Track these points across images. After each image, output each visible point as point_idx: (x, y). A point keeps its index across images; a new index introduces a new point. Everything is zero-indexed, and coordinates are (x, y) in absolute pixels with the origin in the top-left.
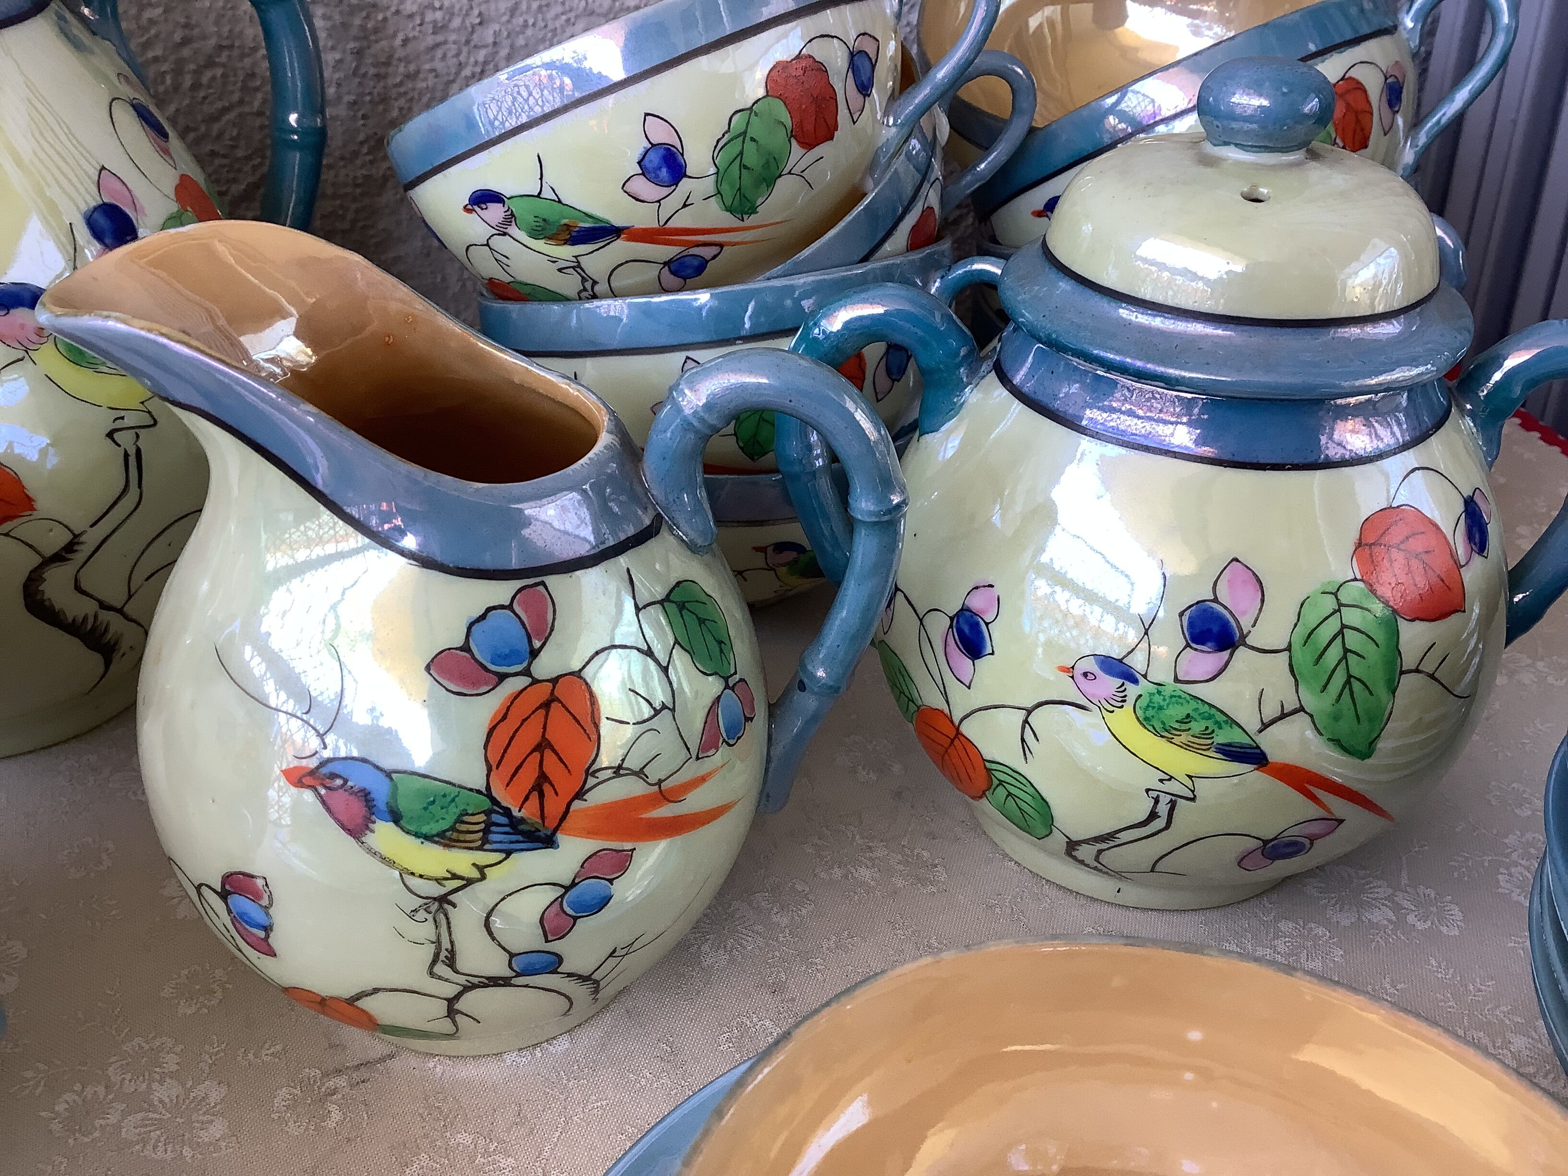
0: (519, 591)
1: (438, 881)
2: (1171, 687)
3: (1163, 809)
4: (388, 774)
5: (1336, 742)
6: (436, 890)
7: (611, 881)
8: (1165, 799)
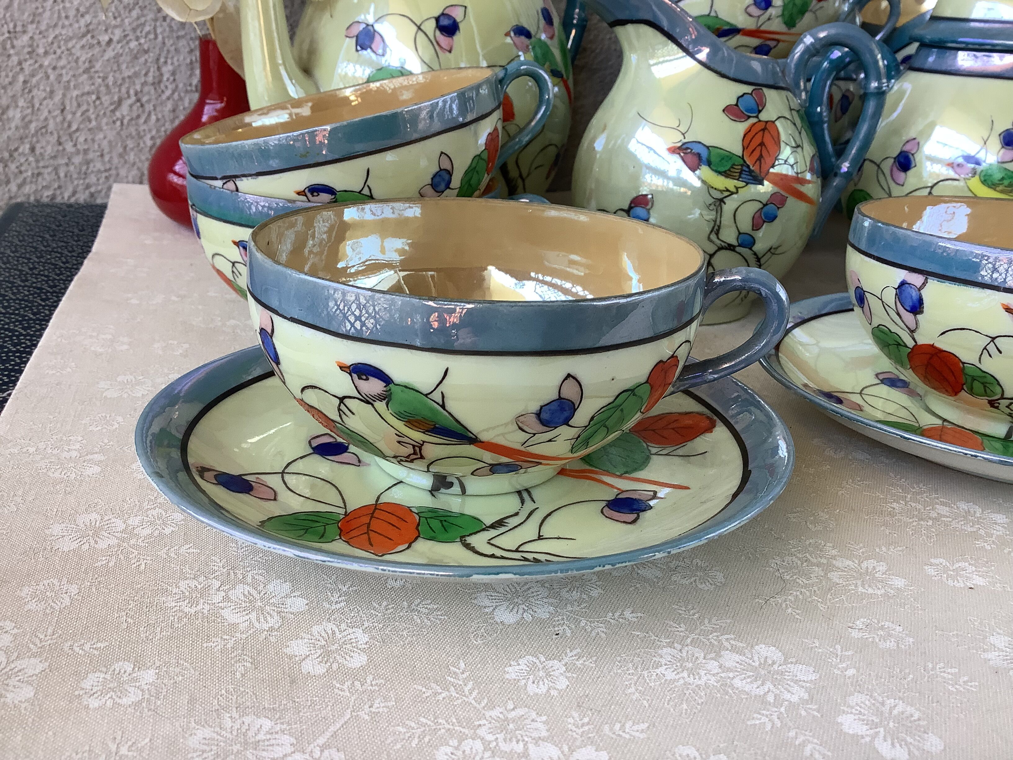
0: (754, 90)
2: (996, 166)
4: (708, 147)
7: (778, 208)
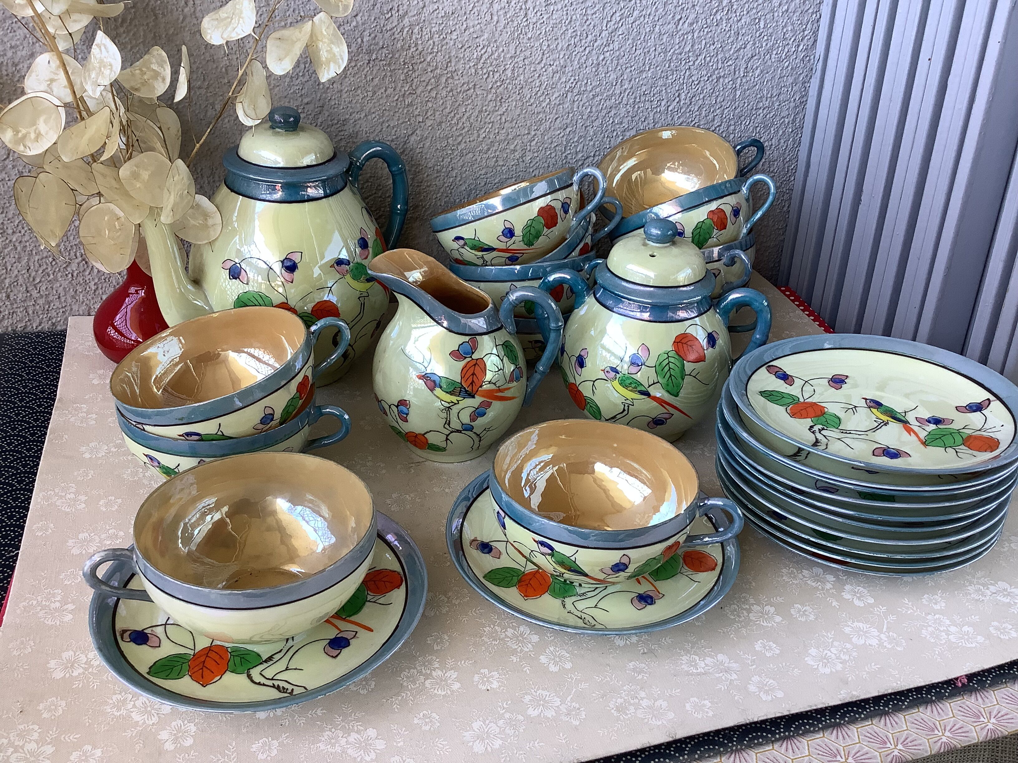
0: (471, 339)
1: (449, 403)
2: (627, 375)
3: (626, 408)
4: (440, 377)
5: (668, 391)
6: (448, 405)
7: (486, 409)
8: (626, 405)
